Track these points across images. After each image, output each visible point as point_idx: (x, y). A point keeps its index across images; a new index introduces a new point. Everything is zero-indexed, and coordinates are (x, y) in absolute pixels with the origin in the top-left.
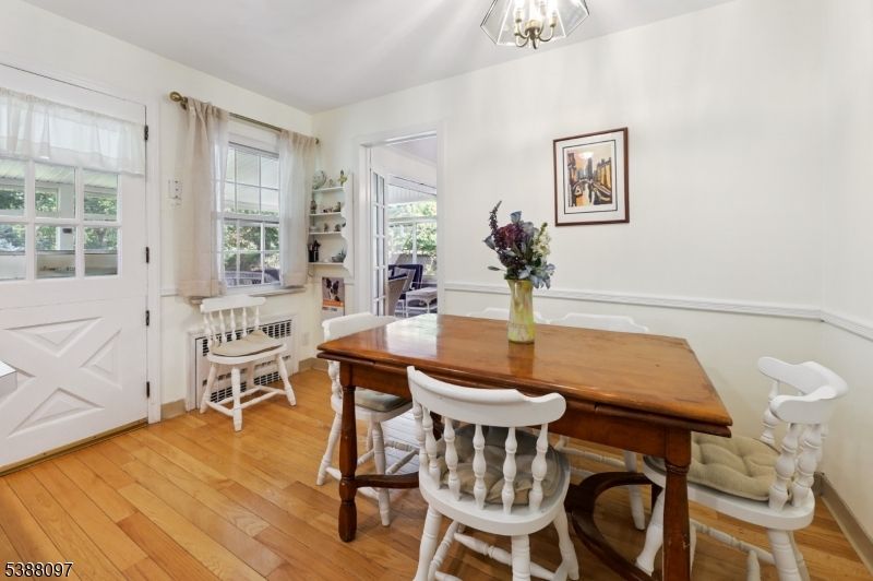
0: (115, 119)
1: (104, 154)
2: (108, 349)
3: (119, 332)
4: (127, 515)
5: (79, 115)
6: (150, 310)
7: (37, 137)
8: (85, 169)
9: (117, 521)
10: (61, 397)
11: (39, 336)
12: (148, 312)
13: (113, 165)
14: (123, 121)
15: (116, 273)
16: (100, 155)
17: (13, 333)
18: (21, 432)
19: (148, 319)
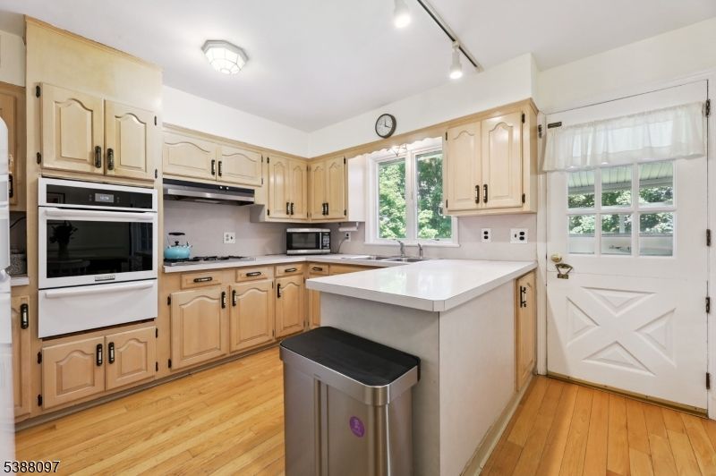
0: (665, 110)
1: (654, 145)
2: (662, 323)
3: (673, 311)
4: (619, 472)
5: (632, 119)
6: (710, 296)
7: (600, 150)
8: (639, 164)
9: (609, 469)
10: (617, 348)
11: (603, 297)
12: (708, 299)
13: (666, 154)
14: (675, 108)
15: (671, 255)
16: (651, 147)
17: (587, 291)
18: (590, 362)
19: (708, 305)
